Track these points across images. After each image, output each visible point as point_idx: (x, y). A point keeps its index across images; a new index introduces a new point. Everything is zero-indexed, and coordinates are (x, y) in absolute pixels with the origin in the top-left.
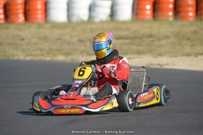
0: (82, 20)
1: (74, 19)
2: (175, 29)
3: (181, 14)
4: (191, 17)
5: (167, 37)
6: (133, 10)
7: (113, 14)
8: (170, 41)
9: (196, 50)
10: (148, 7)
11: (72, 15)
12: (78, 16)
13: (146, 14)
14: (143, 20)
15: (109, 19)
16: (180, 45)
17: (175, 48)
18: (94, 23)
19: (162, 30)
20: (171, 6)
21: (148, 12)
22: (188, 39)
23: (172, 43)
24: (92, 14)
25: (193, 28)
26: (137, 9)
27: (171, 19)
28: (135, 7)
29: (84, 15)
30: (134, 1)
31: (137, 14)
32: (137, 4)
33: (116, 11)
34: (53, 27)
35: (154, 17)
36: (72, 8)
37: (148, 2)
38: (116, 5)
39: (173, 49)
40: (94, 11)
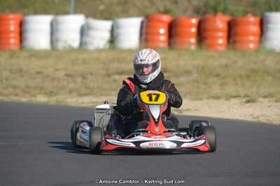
0: (70, 46)
1: (60, 45)
2: (199, 62)
3: (207, 42)
4: (220, 45)
5: (188, 73)
6: (141, 35)
7: (113, 40)
8: (191, 78)
9: (228, 92)
10: (162, 31)
11: (57, 41)
12: (66, 42)
13: (159, 41)
15: (108, 46)
16: (205, 84)
17: (198, 87)
18: (87, 51)
19: (182, 63)
20: (194, 30)
21: (162, 38)
22: (217, 75)
23: (195, 81)
24: (85, 39)
25: (224, 61)
26: (147, 33)
27: (193, 47)
28: (144, 30)
29: (73, 41)
30: (142, 23)
31: (147, 40)
32: (147, 27)
33: (118, 35)
34: (31, 56)
35: (170, 44)
36: (57, 30)
37: (162, 25)
38: (118, 27)
39: (195, 89)
40: (87, 35)
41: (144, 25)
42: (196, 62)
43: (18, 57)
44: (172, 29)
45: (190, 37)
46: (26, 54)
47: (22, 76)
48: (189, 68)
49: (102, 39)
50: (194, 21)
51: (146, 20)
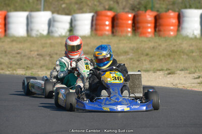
0: (41, 33)
1: (34, 33)
2: (134, 45)
3: (140, 30)
4: (149, 33)
5: (126, 53)
6: (92, 25)
7: (72, 28)
8: (128, 57)
9: (155, 66)
10: (107, 23)
11: (31, 30)
12: (38, 31)
13: (106, 30)
14: (102, 35)
15: (68, 33)
16: (138, 61)
17: (133, 64)
18: (53, 37)
19: (121, 46)
20: (130, 22)
21: (107, 28)
22: (147, 55)
23: (131, 59)
24: (51, 28)
25: (152, 44)
26: (96, 25)
27: (130, 35)
28: (94, 23)
29: (43, 31)
30: (93, 17)
31: (96, 30)
32: (96, 20)
33: (75, 26)
34: (13, 41)
35: (113, 32)
36: (31, 22)
37: (107, 18)
38: (75, 20)
39: (131, 65)
40: (53, 26)
41: (94, 18)
42: (132, 45)
43: (3, 42)
44: (114, 21)
45: (128, 27)
46: (9, 40)
47: (6, 56)
48: (127, 49)
49: (64, 29)
50: (130, 16)
51: (95, 15)
